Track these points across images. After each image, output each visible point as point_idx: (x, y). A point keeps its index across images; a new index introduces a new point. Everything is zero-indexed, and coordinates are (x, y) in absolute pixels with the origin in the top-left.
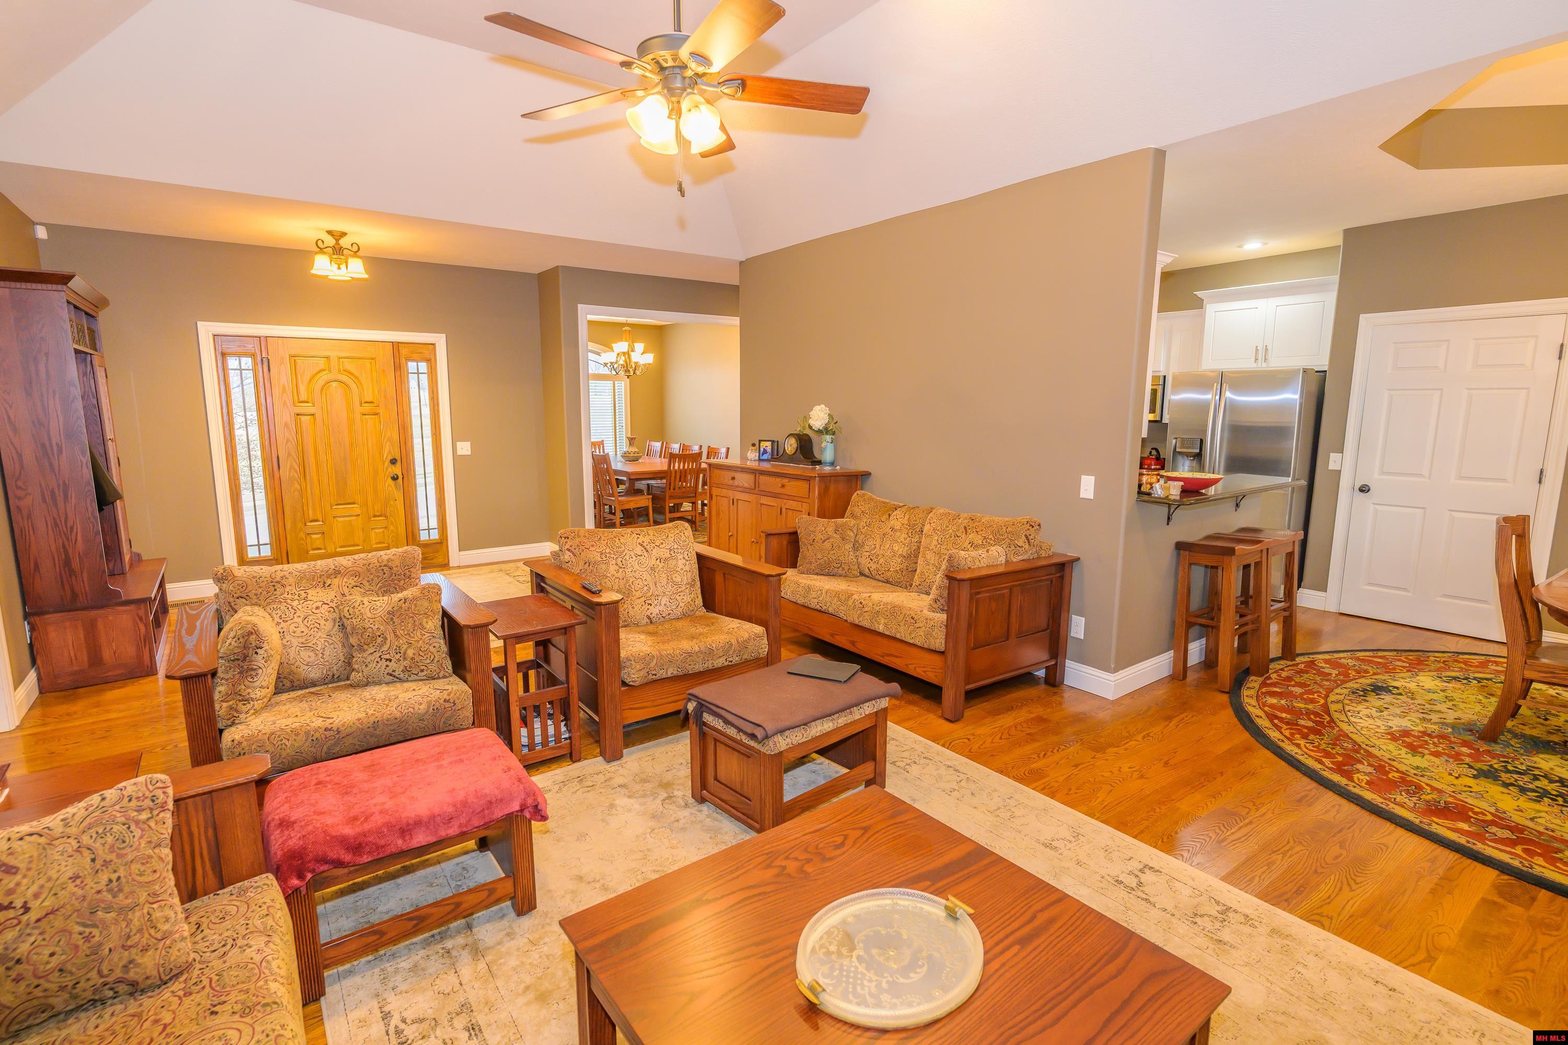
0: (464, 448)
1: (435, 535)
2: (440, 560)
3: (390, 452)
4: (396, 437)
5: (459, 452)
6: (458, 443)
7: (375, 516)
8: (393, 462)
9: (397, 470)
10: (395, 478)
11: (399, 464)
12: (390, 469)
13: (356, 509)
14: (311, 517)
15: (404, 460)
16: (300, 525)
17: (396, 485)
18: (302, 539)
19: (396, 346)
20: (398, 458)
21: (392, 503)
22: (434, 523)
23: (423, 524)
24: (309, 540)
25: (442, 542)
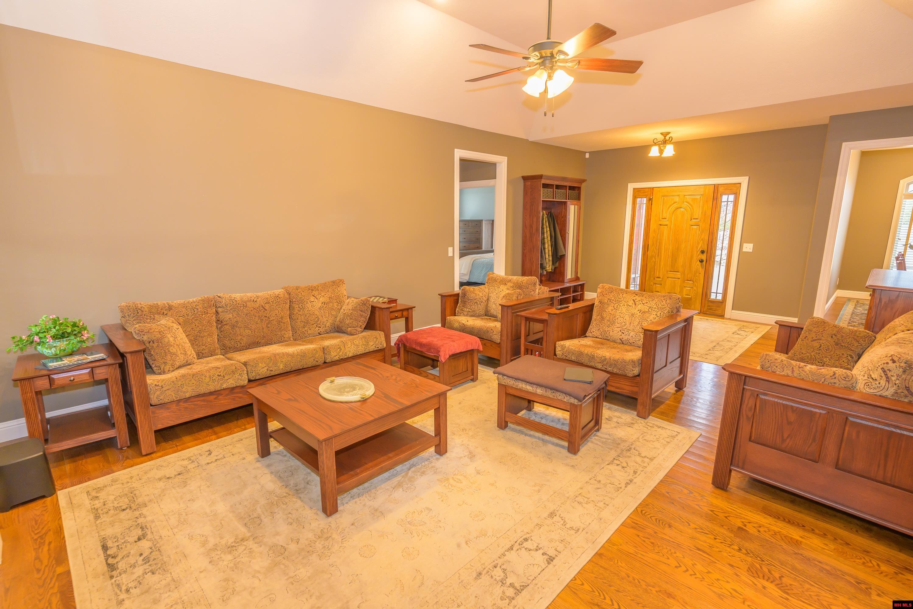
0: (748, 247)
1: (720, 297)
2: (719, 312)
3: (701, 246)
4: (706, 238)
5: (744, 250)
6: (745, 245)
7: (688, 280)
8: (703, 252)
9: (704, 257)
10: (701, 261)
11: (705, 254)
12: (700, 256)
13: (678, 275)
14: (657, 276)
15: (709, 252)
16: (652, 279)
17: (701, 265)
18: (652, 285)
19: (716, 187)
20: (705, 250)
21: (697, 274)
22: (720, 290)
23: (714, 289)
24: (654, 286)
25: (723, 302)
